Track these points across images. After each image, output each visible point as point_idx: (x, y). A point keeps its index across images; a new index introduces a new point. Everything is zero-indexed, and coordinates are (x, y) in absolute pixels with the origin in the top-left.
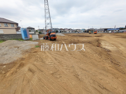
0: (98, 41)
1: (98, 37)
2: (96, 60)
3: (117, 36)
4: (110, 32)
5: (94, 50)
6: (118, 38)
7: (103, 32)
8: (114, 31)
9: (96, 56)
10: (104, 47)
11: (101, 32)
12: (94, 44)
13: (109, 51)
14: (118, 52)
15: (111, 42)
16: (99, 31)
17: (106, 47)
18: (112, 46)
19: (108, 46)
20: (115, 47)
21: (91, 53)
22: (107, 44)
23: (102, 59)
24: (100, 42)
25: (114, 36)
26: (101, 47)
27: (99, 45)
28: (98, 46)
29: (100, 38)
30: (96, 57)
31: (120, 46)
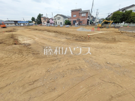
0: (12, 37)
1: (11, 31)
2: (18, 62)
3: (30, 28)
4: (22, 25)
5: (11, 50)
6: (31, 31)
7: (14, 25)
8: (25, 24)
9: (15, 57)
10: (23, 42)
11: (11, 25)
12: (7, 42)
13: (29, 45)
14: (36, 43)
15: (27, 36)
16: (8, 24)
17: (25, 42)
18: (30, 39)
19: (27, 40)
20: (32, 40)
21: (7, 57)
22: (25, 39)
23: (24, 56)
24: (16, 38)
25: (28, 29)
26: (20, 44)
27: (16, 42)
28: (15, 44)
29: (14, 33)
30: (16, 59)
31: (35, 37)
